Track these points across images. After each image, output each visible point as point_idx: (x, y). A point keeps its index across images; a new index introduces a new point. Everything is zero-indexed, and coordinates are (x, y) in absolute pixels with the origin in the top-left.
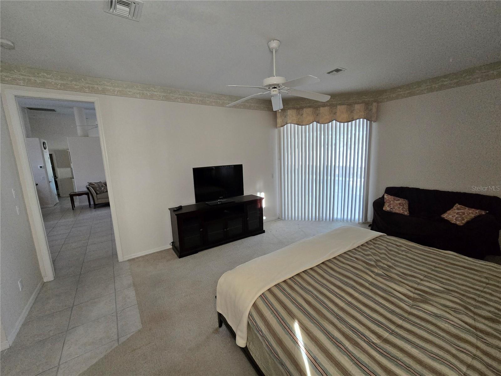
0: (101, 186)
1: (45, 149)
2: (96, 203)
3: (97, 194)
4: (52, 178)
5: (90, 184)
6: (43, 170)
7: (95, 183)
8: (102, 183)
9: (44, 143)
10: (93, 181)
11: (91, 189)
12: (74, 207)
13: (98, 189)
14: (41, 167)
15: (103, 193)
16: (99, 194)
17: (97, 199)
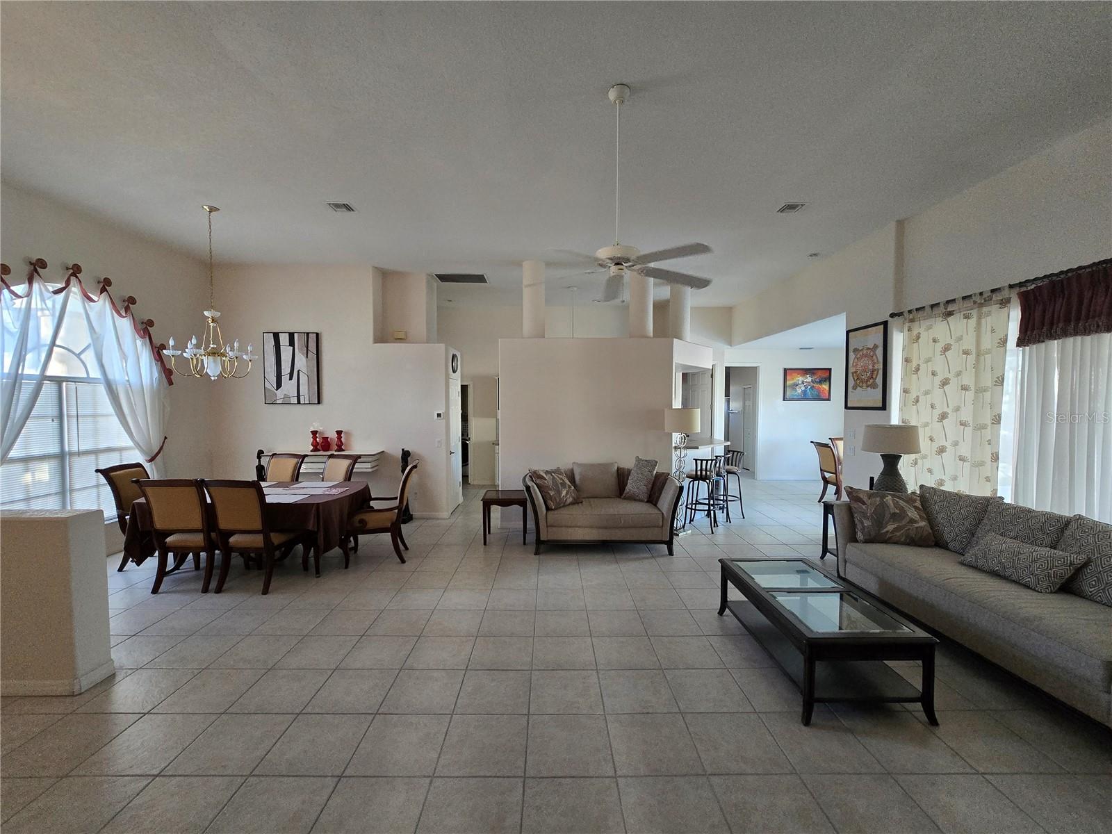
0: (560, 485)
1: (454, 371)
2: (542, 539)
3: (548, 509)
4: (458, 441)
5: (534, 475)
6: (442, 421)
7: (547, 472)
8: (561, 474)
9: (454, 357)
10: (541, 467)
11: (536, 493)
12: (489, 533)
13: (552, 493)
14: (439, 415)
15: (564, 506)
16: (552, 509)
17: (547, 526)
